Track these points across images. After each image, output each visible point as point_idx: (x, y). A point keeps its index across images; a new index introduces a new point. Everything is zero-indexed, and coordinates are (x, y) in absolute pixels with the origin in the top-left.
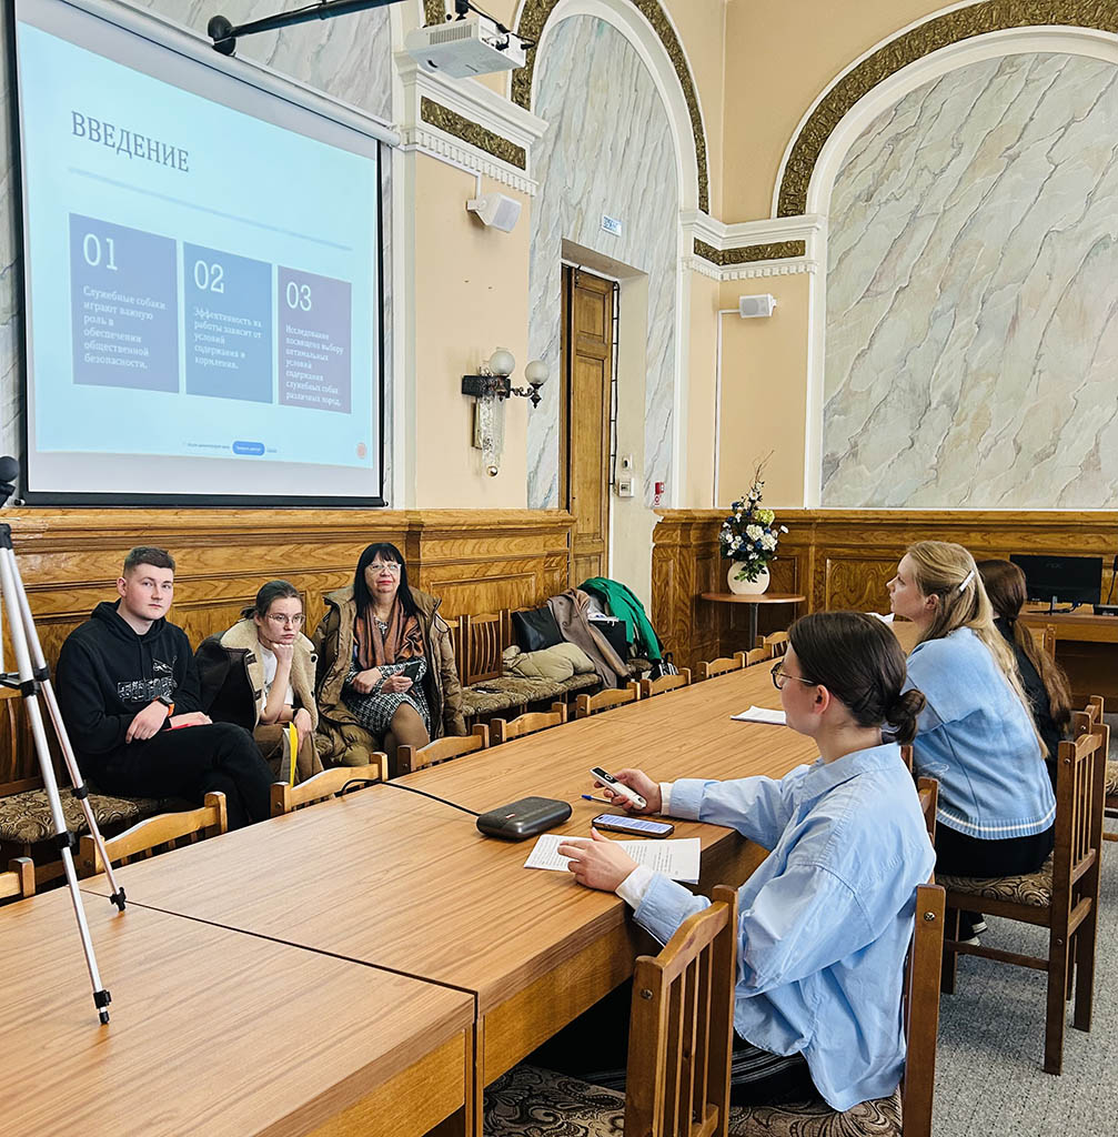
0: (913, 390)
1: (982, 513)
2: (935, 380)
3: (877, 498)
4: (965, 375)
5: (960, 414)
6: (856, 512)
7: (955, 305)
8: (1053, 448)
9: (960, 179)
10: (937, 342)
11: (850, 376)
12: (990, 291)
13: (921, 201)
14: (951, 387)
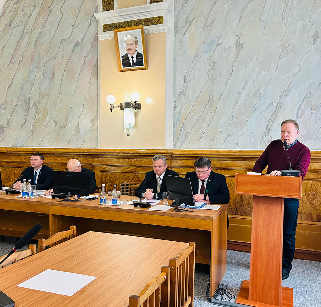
0: (25, 101)
2: (31, 97)
3: (16, 142)
4: (40, 95)
5: (39, 110)
7: (36, 68)
8: (66, 124)
9: (36, 19)
10: (31, 82)
11: (6, 95)
12: (46, 62)
13: (25, 26)
14: (36, 100)
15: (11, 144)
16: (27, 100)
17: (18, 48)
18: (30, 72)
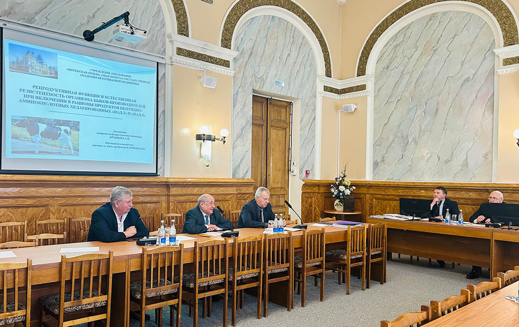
0: (403, 137)
1: (425, 183)
2: (410, 133)
3: (391, 177)
4: (420, 131)
7: (416, 105)
8: (451, 158)
9: (417, 59)
10: (410, 119)
11: (382, 132)
12: (428, 100)
13: (405, 67)
14: (415, 136)
15: (386, 178)
16: (405, 137)
17: (396, 88)
18: (410, 110)
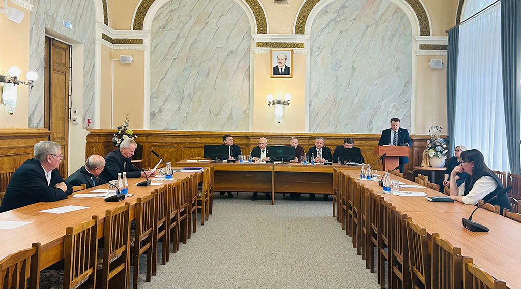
0: (179, 92)
1: (200, 132)
2: (185, 89)
3: (168, 126)
4: (194, 89)
5: (193, 100)
6: (161, 131)
7: (191, 66)
8: (220, 112)
9: (191, 27)
10: (186, 77)
11: (159, 86)
12: (201, 63)
13: (180, 31)
14: (190, 92)
17: (172, 48)
18: (185, 69)
